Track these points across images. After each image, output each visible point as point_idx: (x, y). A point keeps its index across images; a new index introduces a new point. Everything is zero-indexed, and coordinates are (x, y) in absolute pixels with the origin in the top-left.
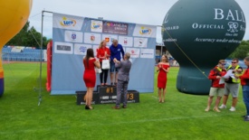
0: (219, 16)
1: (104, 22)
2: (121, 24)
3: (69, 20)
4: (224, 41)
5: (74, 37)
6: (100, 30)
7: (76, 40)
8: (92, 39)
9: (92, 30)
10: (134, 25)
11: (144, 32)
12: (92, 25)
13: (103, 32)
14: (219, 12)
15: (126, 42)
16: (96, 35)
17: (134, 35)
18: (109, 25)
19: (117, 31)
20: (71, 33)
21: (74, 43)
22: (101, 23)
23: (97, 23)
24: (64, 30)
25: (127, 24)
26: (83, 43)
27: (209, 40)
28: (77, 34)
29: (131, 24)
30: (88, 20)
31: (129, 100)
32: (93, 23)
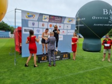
0: (106, 13)
1: (50, 16)
2: (58, 17)
3: (31, 15)
4: (108, 25)
6: (47, 20)
7: (35, 26)
9: (43, 20)
10: (65, 18)
12: (43, 18)
13: (49, 22)
14: (105, 10)
15: (60, 27)
16: (45, 23)
17: (64, 23)
18: (52, 17)
20: (32, 22)
22: (48, 17)
23: (46, 16)
24: (28, 20)
25: (61, 17)
26: (38, 28)
27: (101, 25)
28: (35, 22)
29: (64, 17)
30: (41, 15)
31: (65, 58)
32: (44, 17)
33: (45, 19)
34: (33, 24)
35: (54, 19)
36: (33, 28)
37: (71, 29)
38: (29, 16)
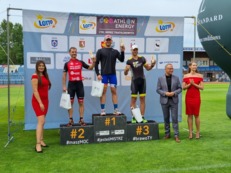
1: (99, 17)
3: (46, 19)
8: (81, 45)
11: (162, 28)
12: (81, 24)
13: (98, 34)
17: (146, 34)
18: (106, 21)
22: (95, 20)
23: (88, 20)
24: (40, 34)
28: (59, 38)
31: (142, 136)
32: (82, 21)
33: (86, 26)
34: (55, 43)
36: (55, 53)
37: (169, 53)
38: (43, 24)
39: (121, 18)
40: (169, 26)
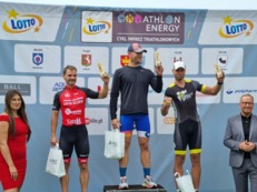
1: (117, 13)
2: (164, 14)
3: (23, 18)
5: (38, 59)
6: (106, 36)
7: (45, 68)
8: (84, 62)
9: (85, 38)
10: (201, 14)
11: (231, 31)
12: (85, 24)
13: (115, 41)
17: (201, 42)
18: (129, 20)
19: (153, 34)
20: (30, 50)
21: (38, 76)
22: (109, 18)
23: (97, 18)
24: (14, 43)
25: (181, 14)
28: (45, 50)
29: (193, 12)
30: (73, 12)
33: (93, 29)
35: (140, 28)
39: (156, 13)
40: (244, 27)
